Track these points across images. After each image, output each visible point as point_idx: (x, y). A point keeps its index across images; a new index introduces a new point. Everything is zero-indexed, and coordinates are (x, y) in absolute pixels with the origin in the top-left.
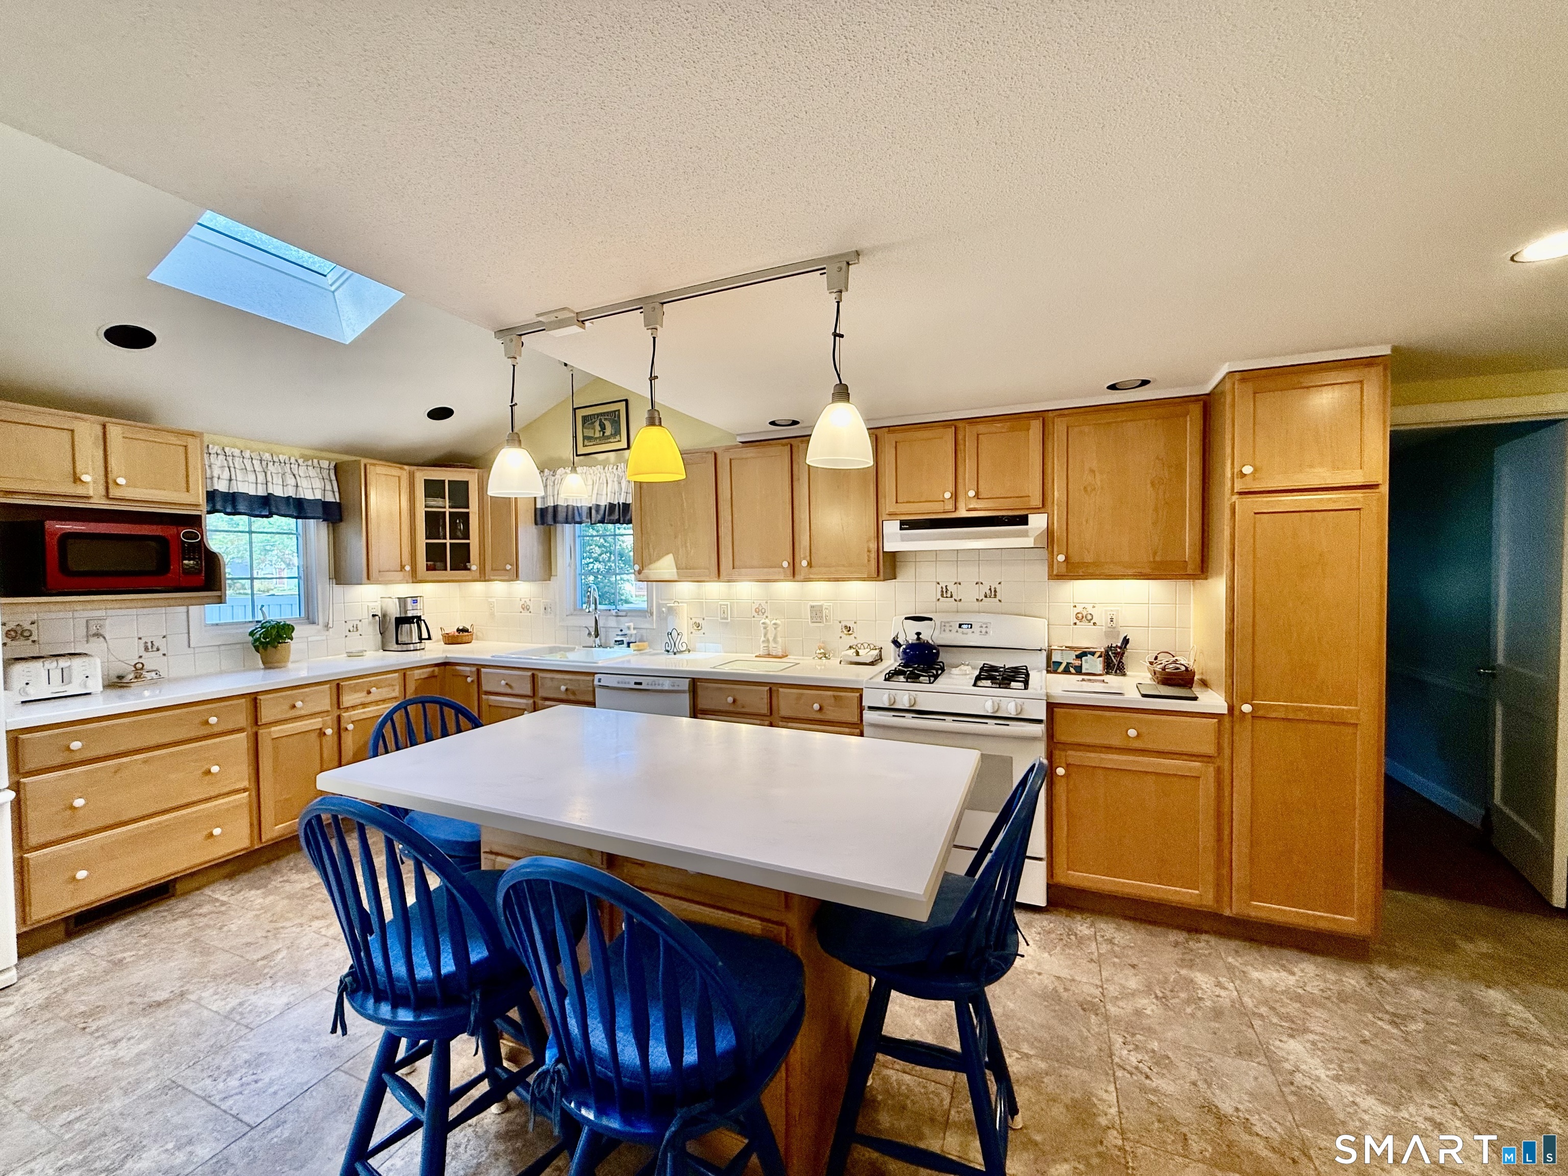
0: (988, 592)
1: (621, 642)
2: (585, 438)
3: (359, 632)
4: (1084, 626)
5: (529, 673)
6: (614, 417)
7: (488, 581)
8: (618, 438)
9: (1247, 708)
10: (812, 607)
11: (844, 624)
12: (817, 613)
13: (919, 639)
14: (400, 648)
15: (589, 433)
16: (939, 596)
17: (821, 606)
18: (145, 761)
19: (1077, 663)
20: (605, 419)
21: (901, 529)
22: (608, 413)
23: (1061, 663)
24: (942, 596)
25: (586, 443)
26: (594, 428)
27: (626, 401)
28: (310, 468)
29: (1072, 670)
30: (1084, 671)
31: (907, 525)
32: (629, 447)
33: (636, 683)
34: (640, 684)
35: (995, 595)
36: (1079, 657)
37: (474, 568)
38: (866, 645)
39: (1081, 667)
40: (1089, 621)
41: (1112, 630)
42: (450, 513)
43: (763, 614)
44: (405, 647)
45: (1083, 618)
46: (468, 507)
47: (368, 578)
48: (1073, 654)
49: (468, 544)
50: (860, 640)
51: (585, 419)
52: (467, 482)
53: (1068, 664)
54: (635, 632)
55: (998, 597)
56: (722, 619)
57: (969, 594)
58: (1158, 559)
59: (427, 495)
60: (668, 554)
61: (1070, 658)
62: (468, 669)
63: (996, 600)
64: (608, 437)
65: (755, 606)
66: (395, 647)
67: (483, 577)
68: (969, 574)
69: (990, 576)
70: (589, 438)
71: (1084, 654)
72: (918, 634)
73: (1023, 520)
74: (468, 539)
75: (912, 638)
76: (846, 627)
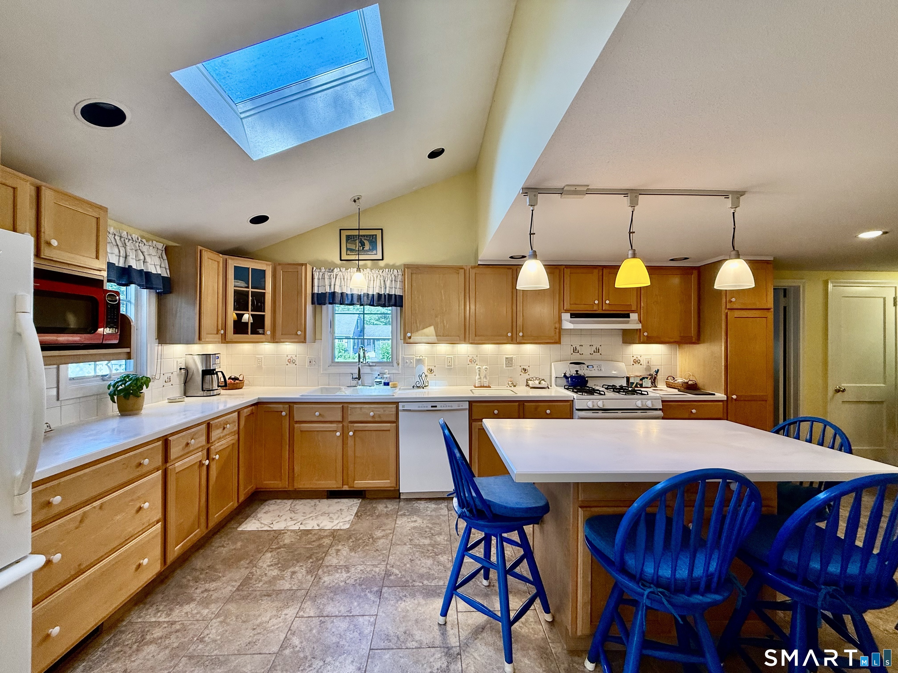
0: (595, 350)
1: (380, 383)
2: (347, 249)
3: (171, 383)
4: (637, 366)
5: (341, 406)
6: (372, 240)
7: (277, 342)
8: (375, 252)
9: (734, 397)
10: (507, 358)
11: (522, 367)
12: (509, 361)
13: (577, 373)
14: (205, 393)
15: (351, 246)
16: (572, 352)
17: (512, 358)
18: (101, 507)
19: (641, 382)
20: (365, 239)
21: (571, 317)
22: (367, 236)
23: (634, 383)
24: (574, 352)
25: (349, 252)
26: (356, 244)
27: (382, 229)
28: (151, 248)
29: (639, 386)
30: (643, 386)
31: (573, 316)
32: (382, 259)
33: (432, 407)
34: (436, 407)
35: (599, 352)
36: (641, 380)
37: (269, 333)
38: (534, 378)
39: (642, 384)
40: (639, 363)
41: (648, 368)
42: (252, 292)
43: (475, 362)
44: (208, 393)
45: (637, 362)
46: (265, 289)
47: (200, 339)
48: (639, 379)
49: (264, 316)
50: (531, 376)
51: (348, 237)
52: (265, 271)
53: (637, 383)
54: (388, 376)
55: (600, 352)
56: (448, 366)
57: (586, 351)
58: (682, 335)
59: (235, 278)
60: (430, 326)
61: (638, 380)
62: (281, 406)
63: (599, 354)
64: (367, 251)
65: (469, 359)
66: (201, 393)
67: (274, 340)
68: (586, 341)
69: (597, 342)
70: (352, 250)
71: (644, 378)
72: (577, 371)
73: (628, 316)
74: (264, 312)
75: (574, 373)
76: (524, 369)
